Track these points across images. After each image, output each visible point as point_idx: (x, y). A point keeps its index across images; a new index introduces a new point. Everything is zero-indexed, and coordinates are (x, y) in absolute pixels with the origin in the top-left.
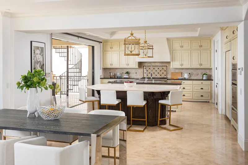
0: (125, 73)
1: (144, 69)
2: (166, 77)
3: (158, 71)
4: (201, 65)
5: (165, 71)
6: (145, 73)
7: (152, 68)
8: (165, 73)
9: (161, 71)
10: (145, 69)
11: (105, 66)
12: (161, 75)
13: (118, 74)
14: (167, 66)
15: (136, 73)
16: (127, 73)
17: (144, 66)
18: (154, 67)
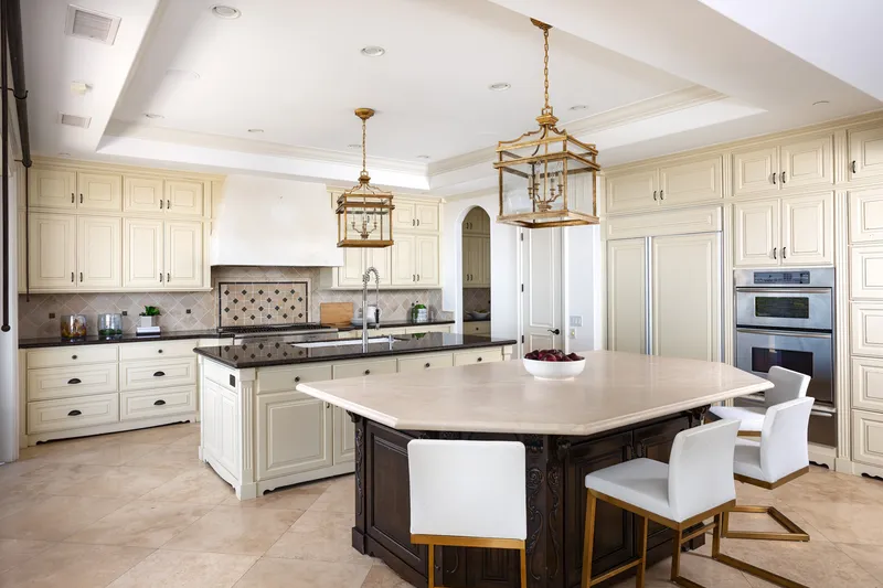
0: (144, 315)
1: (223, 295)
2: (303, 320)
3: (277, 300)
4: (416, 278)
5: (300, 299)
6: (227, 310)
7: (253, 291)
8: (300, 308)
9: (285, 300)
10: (227, 293)
11: (32, 284)
12: (285, 316)
13: (108, 317)
14: (306, 283)
15: (189, 312)
16: (152, 312)
17: (220, 284)
18: (260, 287)
